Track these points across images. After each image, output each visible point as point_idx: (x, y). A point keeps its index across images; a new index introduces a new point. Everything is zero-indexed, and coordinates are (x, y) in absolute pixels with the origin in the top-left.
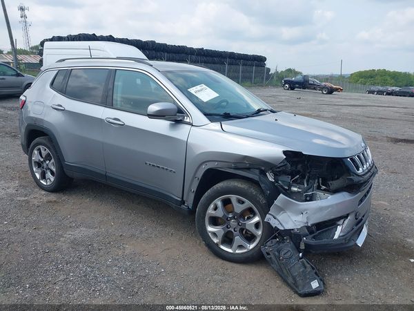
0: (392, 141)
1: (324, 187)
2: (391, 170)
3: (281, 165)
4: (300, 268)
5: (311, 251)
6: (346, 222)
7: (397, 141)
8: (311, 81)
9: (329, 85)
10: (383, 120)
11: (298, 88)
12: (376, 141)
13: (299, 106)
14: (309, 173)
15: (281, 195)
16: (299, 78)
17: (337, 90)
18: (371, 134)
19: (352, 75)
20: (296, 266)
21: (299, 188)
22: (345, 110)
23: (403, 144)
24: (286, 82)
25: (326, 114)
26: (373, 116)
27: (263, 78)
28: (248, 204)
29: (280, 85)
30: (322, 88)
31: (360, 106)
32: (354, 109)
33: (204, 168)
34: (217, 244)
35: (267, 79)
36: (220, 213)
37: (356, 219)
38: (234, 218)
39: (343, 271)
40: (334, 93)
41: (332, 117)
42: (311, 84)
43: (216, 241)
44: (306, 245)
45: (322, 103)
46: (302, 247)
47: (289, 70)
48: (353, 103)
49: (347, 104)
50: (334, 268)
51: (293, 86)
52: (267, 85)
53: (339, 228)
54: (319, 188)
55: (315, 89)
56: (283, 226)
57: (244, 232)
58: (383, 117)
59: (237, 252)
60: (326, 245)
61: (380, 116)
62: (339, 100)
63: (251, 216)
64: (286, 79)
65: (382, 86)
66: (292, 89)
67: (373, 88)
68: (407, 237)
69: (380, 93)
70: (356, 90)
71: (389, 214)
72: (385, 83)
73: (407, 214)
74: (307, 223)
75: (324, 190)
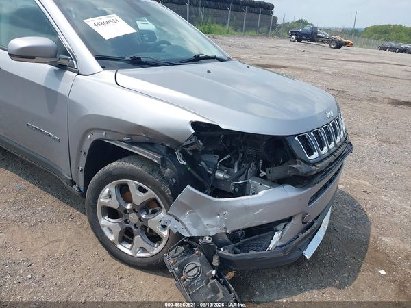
0: (393, 103)
1: (264, 173)
2: (384, 138)
3: (189, 142)
4: (207, 294)
5: (231, 267)
6: (288, 227)
7: (398, 103)
8: (320, 33)
9: (339, 38)
10: (388, 79)
11: (305, 40)
12: (376, 102)
13: (301, 60)
14: (243, 152)
15: (188, 186)
16: (307, 29)
17: (346, 44)
18: (371, 94)
19: (366, 29)
20: (201, 291)
21: (227, 173)
22: (350, 66)
23: (405, 107)
24: (293, 33)
25: (327, 70)
26: (379, 74)
27: (269, 28)
28: (151, 193)
29: (286, 35)
30: (330, 42)
31: (367, 62)
32: (360, 65)
33: (91, 138)
34: (113, 243)
35: (273, 29)
36: (114, 203)
37: (303, 223)
38: (133, 210)
39: (283, 286)
40: (343, 47)
41: (333, 73)
42: (320, 37)
43: (112, 238)
44: (223, 260)
45: (328, 57)
46: (216, 262)
47: (300, 22)
48: (360, 58)
49: (354, 59)
50: (272, 282)
51: (299, 37)
52: (273, 36)
53: (277, 236)
54: (257, 174)
55: (322, 42)
56: (189, 232)
57: (148, 230)
58: (390, 75)
59: (138, 255)
60: (254, 259)
61: (387, 74)
62: (346, 55)
63: (158, 209)
64: (293, 30)
65: (396, 42)
66: (299, 41)
67: (386, 44)
68: (383, 235)
69: (392, 49)
70: (368, 45)
71: (368, 198)
72: (399, 39)
73: (391, 200)
74: (225, 228)
75: (265, 177)
